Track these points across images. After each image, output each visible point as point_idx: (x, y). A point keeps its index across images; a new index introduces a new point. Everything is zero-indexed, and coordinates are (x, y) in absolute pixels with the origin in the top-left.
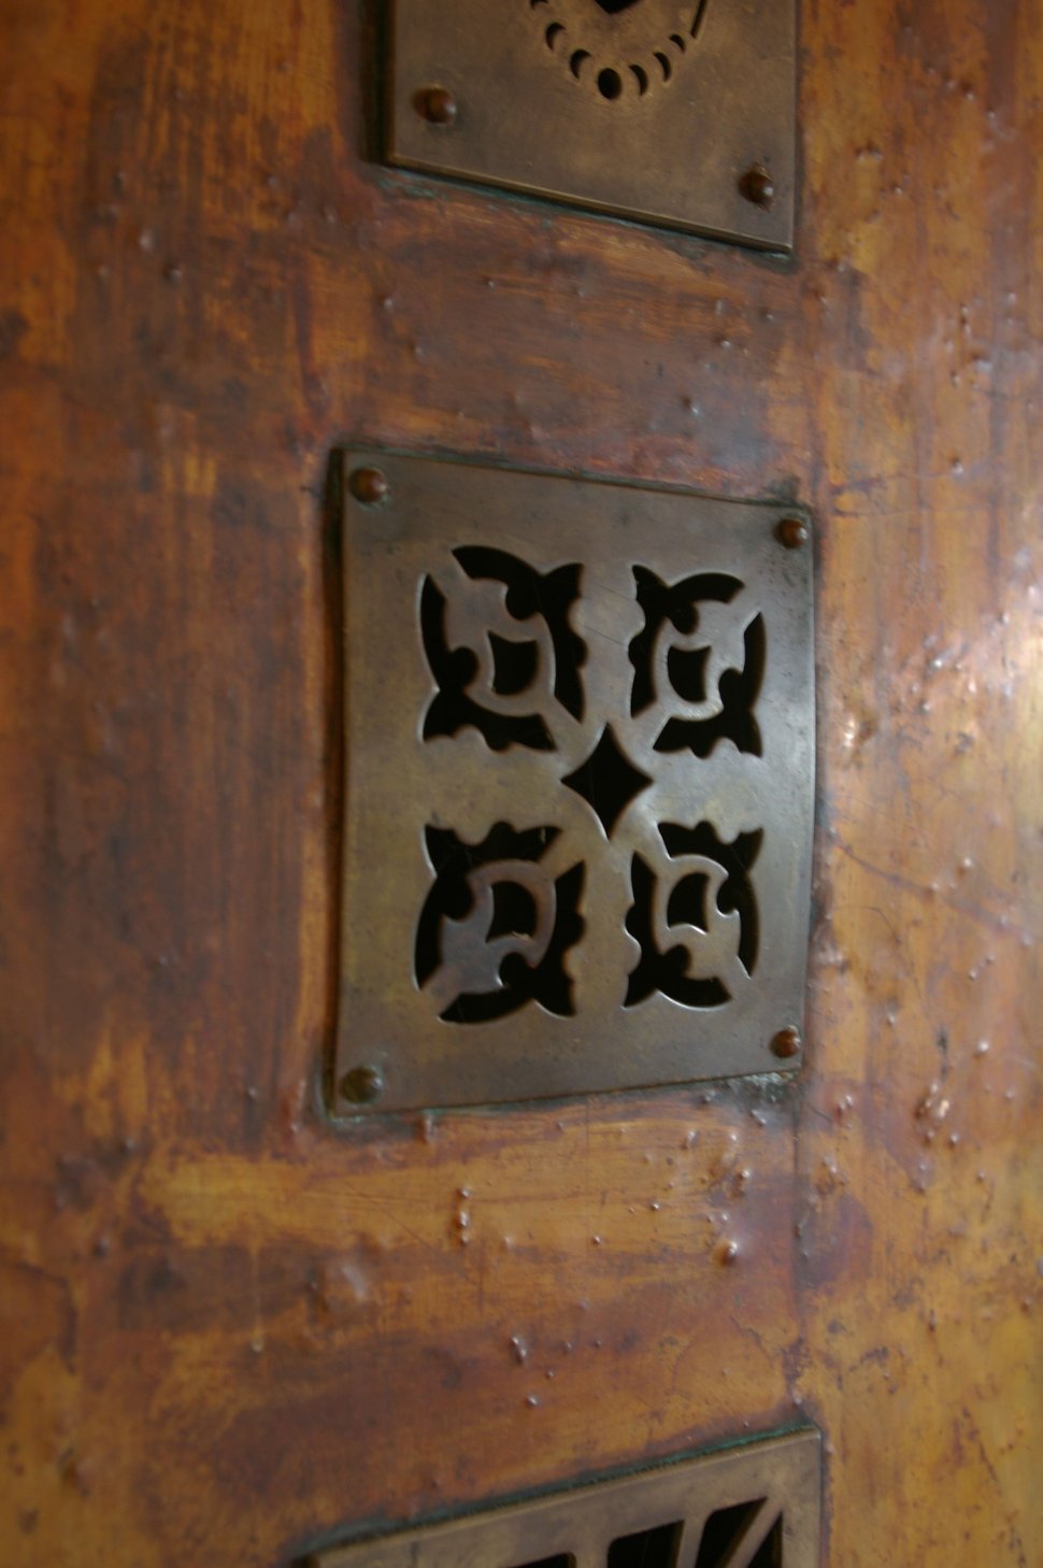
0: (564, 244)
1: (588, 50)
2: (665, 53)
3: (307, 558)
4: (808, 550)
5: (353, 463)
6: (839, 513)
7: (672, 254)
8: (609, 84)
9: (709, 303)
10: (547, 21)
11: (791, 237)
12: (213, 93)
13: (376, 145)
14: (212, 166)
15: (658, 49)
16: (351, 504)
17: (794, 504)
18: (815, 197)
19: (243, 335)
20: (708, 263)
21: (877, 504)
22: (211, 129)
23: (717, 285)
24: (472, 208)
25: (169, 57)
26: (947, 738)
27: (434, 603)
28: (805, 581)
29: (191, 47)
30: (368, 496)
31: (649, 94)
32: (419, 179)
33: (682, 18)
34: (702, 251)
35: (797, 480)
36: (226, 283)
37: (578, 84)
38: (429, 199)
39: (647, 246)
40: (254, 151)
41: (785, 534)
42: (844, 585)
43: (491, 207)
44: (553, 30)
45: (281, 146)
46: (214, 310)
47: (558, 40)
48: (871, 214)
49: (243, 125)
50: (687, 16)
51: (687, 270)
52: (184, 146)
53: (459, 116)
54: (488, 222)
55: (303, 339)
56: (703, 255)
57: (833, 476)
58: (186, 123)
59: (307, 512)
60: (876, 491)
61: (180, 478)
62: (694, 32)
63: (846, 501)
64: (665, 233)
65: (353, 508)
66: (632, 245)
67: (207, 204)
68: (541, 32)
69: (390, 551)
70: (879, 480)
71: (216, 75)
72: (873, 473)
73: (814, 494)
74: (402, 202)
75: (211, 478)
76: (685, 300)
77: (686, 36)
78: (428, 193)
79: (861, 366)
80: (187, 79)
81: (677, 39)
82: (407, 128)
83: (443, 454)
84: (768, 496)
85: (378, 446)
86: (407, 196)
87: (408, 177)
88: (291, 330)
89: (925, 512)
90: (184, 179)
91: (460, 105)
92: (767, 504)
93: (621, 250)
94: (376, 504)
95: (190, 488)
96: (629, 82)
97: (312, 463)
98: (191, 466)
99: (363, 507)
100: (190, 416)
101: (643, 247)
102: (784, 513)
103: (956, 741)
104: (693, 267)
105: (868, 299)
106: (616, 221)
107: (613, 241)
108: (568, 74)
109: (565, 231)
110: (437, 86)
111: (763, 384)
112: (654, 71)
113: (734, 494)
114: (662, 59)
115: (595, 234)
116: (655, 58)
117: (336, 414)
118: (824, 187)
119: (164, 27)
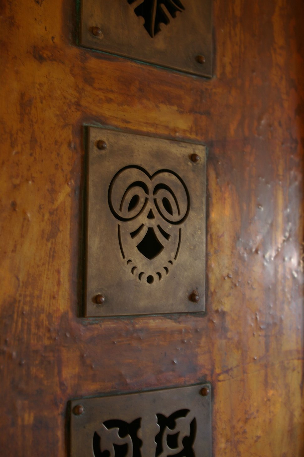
0: (137, 326)
1: (144, 272)
2: (167, 267)
3: (60, 434)
4: (210, 395)
5: (73, 404)
6: (219, 381)
7: (169, 320)
8: (150, 279)
9: (180, 332)
10: (132, 267)
11: (204, 308)
12: (34, 310)
13: (81, 312)
14: (34, 330)
15: (165, 266)
16: (73, 416)
17: (206, 382)
18: (212, 293)
19: (42, 376)
20: (180, 320)
21: (231, 376)
22: (34, 320)
23: (182, 326)
24: (110, 323)
25: (21, 303)
26: (252, 438)
27: (97, 439)
28: (209, 404)
29: (28, 299)
30: (78, 413)
31: (162, 279)
32: (94, 319)
33: (172, 256)
34: (178, 317)
35: (206, 375)
36: (37, 362)
37: (141, 282)
38: (97, 324)
39: (161, 320)
40: (46, 323)
41: (203, 392)
42: (221, 402)
43: (115, 321)
44: (134, 268)
45: (54, 319)
46: (34, 370)
47: (135, 271)
48: (228, 295)
49: (43, 317)
50: (173, 254)
51: (174, 324)
52: (26, 327)
53: (105, 300)
54: (114, 325)
55: (60, 372)
56: (179, 318)
57: (218, 371)
58: (26, 320)
59: (60, 421)
60: (230, 372)
61: (23, 420)
62: (175, 258)
63: (221, 377)
64: (167, 315)
65: (74, 418)
66: (157, 321)
67: (32, 341)
68: (130, 270)
69: (84, 427)
70: (231, 369)
71: (35, 305)
72: (229, 367)
73: (212, 377)
74: (89, 326)
75: (32, 418)
76: (172, 333)
77: (173, 260)
78: (97, 322)
79: (226, 337)
80: (27, 308)
81: (170, 262)
82: (91, 307)
83: (100, 394)
84: (198, 382)
85: (81, 397)
86: (90, 324)
87: (91, 319)
88: (56, 371)
89: (245, 375)
90: (25, 336)
91: (106, 298)
92: (198, 384)
93: (153, 323)
94: (81, 415)
95: (26, 422)
96: (156, 277)
97: (62, 407)
98: (26, 416)
99: (77, 417)
100: (26, 402)
101: (160, 321)
102: (203, 386)
103: (255, 439)
104: (175, 322)
105: (228, 319)
106: (152, 315)
107: (151, 321)
108: (138, 280)
109: (137, 322)
110: (99, 293)
111: (196, 350)
112: (163, 272)
113: (187, 383)
114: (166, 269)
115: (146, 321)
116: (164, 269)
117: (69, 391)
118: (215, 291)
119: (20, 295)
